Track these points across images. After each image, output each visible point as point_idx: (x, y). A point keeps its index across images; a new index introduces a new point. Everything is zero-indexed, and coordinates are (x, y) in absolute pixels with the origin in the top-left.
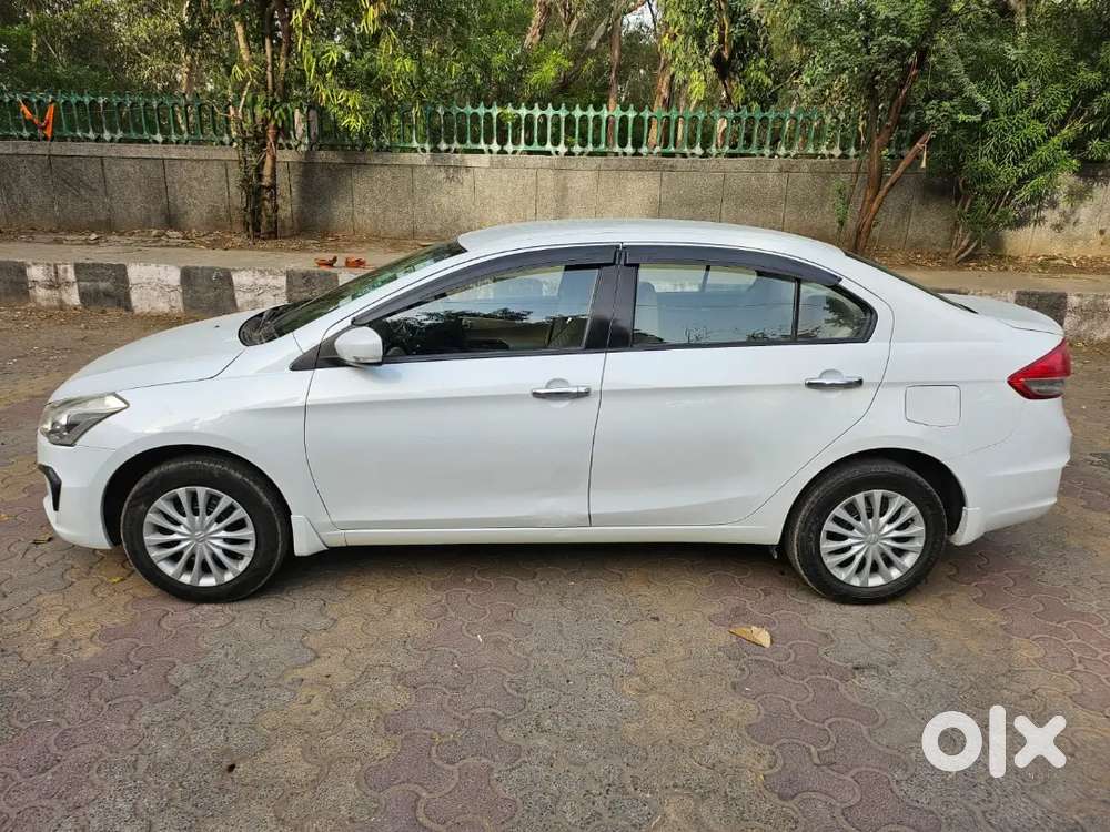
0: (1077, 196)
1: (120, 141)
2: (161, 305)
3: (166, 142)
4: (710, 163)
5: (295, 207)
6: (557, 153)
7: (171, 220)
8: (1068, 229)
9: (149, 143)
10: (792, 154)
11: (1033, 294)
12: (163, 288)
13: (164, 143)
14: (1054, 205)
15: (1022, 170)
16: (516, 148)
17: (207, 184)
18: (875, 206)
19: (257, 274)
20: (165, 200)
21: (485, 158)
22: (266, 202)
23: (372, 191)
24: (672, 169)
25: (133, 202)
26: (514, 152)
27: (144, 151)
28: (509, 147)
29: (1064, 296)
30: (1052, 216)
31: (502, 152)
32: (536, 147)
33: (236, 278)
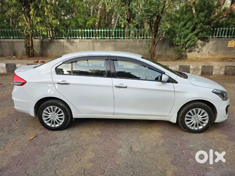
0: (203, 45)
1: (4, 38)
2: (2, 71)
3: (13, 38)
4: (125, 40)
5: (40, 51)
6: (93, 39)
7: (15, 54)
8: (201, 52)
9: (10, 39)
10: (142, 38)
11: (183, 66)
12: (2, 68)
13: (13, 39)
14: (198, 47)
15: (186, 40)
16: (85, 38)
17: (21, 47)
18: (154, 48)
19: (21, 65)
20: (13, 50)
21: (78, 40)
22: (30, 50)
23: (55, 47)
24: (117, 41)
25: (7, 51)
26: (84, 39)
27: (9, 40)
28: (83, 38)
29: (189, 66)
30: (197, 50)
31: (82, 39)
32: (89, 38)
33: (17, 66)
